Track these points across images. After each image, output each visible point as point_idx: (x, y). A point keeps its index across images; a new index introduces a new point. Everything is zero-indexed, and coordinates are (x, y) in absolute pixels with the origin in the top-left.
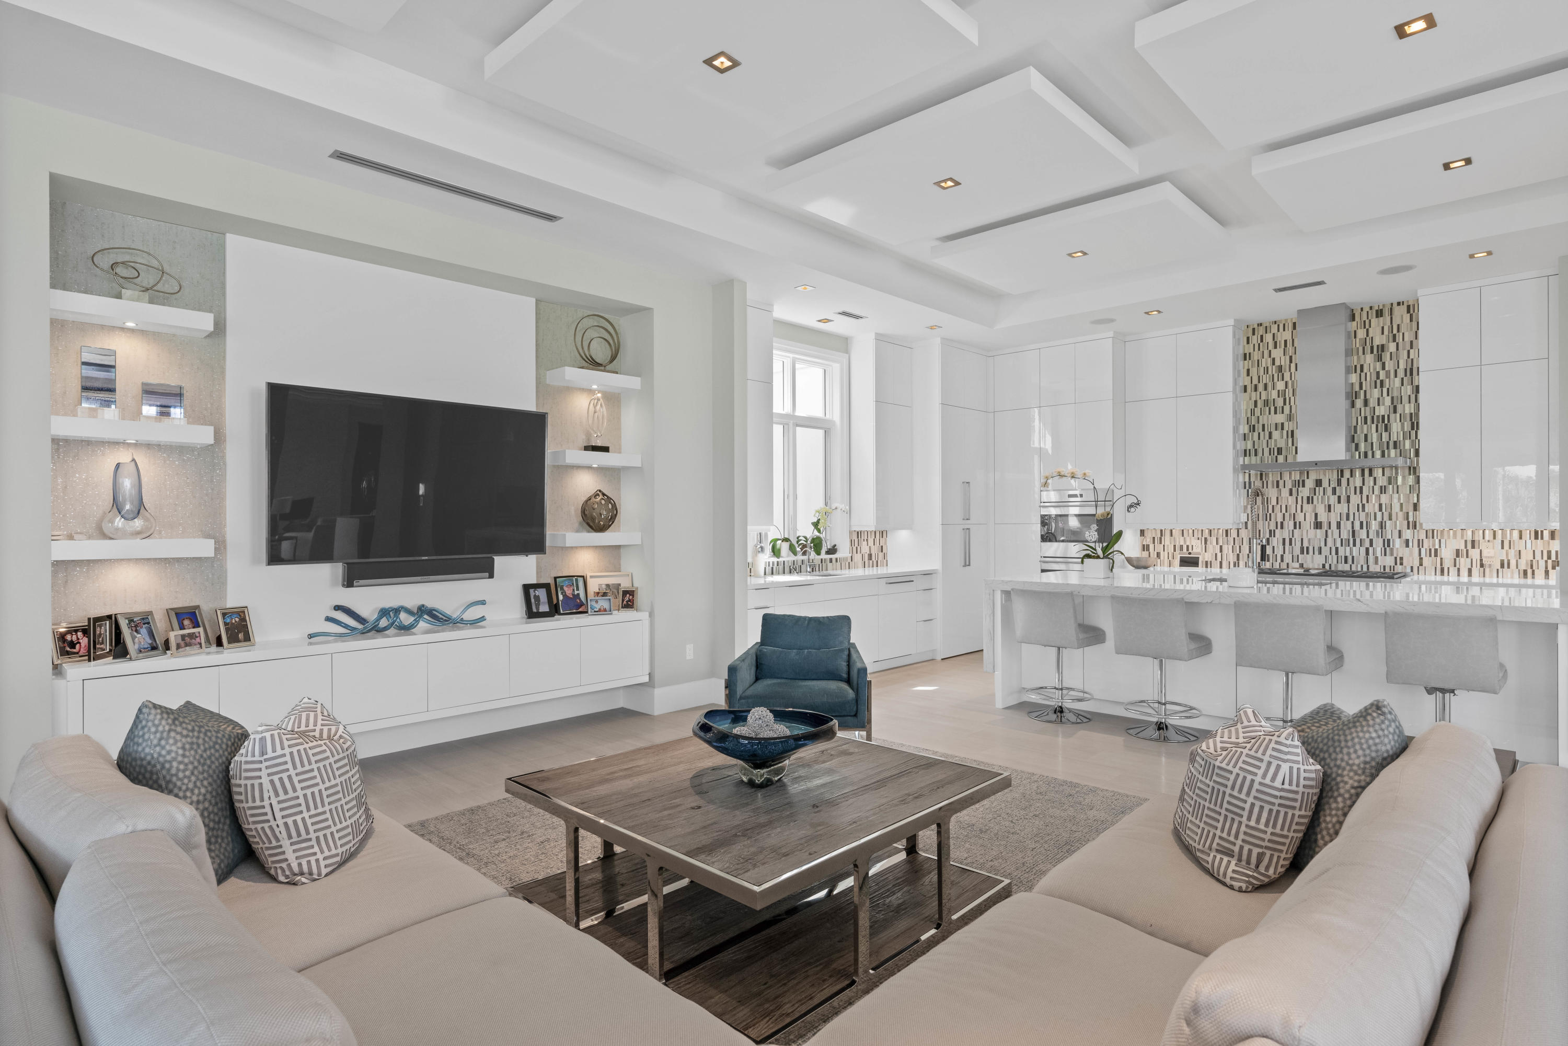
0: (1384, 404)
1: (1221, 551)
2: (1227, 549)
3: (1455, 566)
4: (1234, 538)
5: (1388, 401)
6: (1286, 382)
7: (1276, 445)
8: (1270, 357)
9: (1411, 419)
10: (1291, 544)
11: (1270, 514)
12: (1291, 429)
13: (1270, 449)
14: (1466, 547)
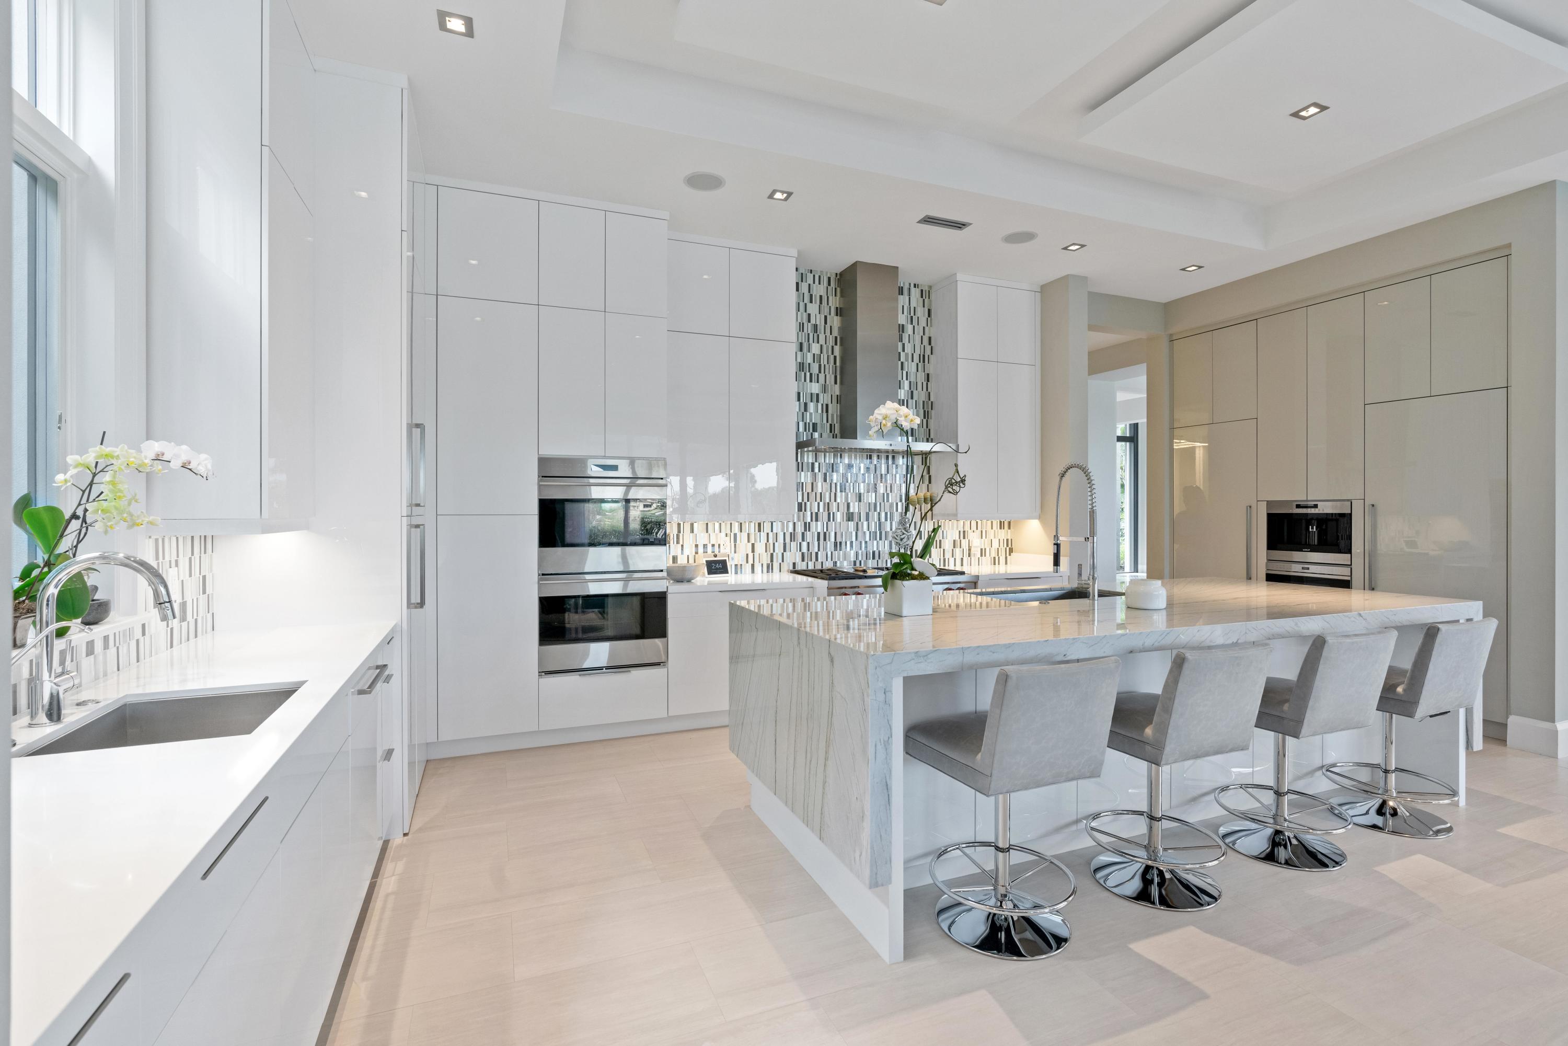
0: (904, 389)
1: (753, 551)
2: (760, 548)
3: (953, 557)
4: (768, 534)
5: (906, 384)
6: (821, 346)
7: (811, 420)
8: (806, 311)
9: (923, 408)
10: (825, 539)
11: (805, 503)
12: (826, 402)
13: (805, 423)
14: (960, 538)
